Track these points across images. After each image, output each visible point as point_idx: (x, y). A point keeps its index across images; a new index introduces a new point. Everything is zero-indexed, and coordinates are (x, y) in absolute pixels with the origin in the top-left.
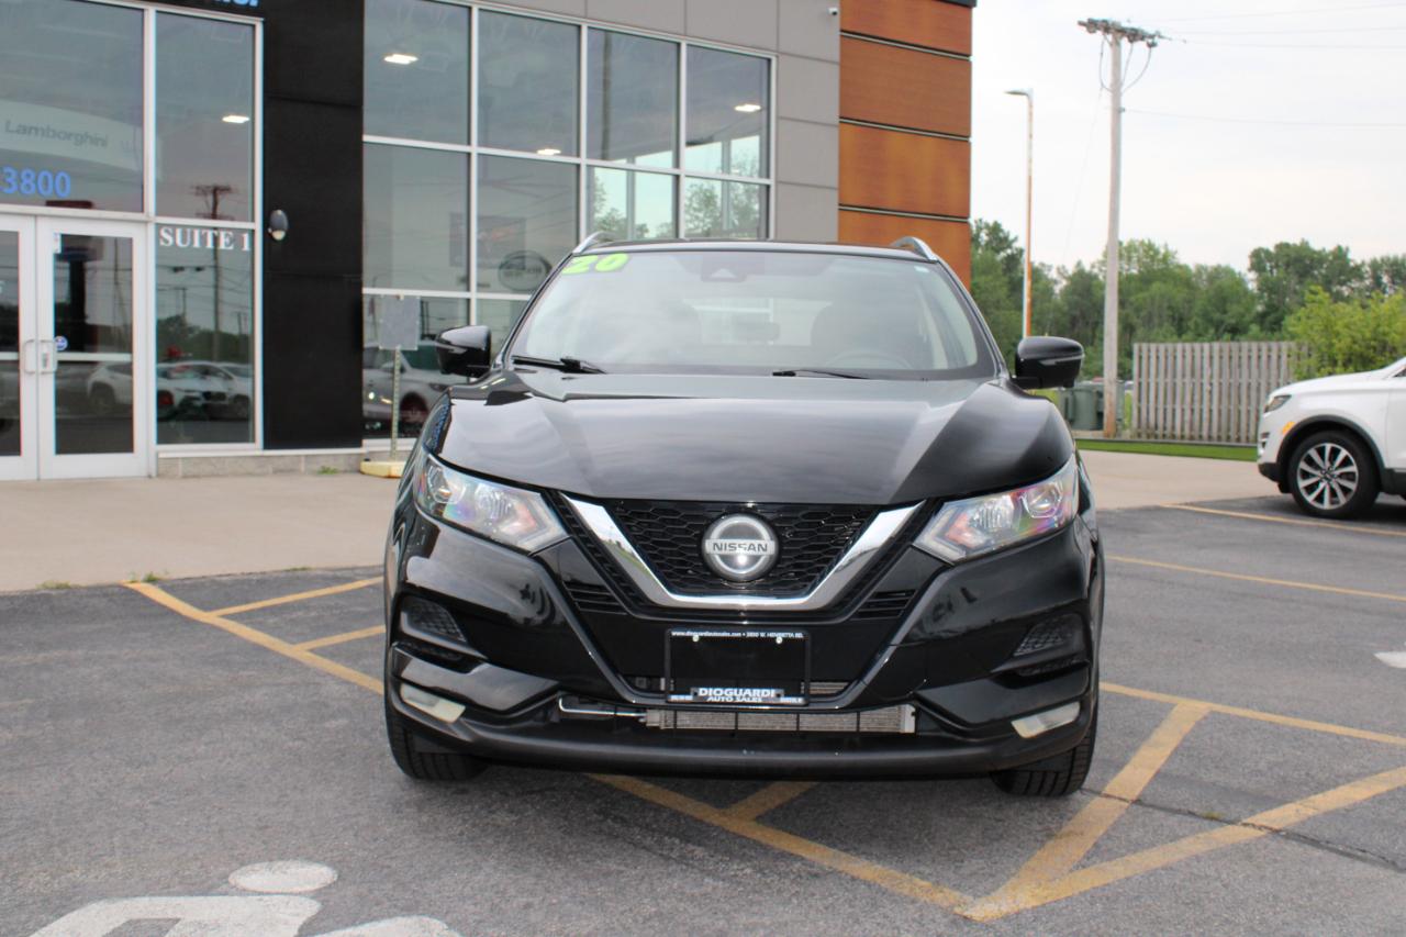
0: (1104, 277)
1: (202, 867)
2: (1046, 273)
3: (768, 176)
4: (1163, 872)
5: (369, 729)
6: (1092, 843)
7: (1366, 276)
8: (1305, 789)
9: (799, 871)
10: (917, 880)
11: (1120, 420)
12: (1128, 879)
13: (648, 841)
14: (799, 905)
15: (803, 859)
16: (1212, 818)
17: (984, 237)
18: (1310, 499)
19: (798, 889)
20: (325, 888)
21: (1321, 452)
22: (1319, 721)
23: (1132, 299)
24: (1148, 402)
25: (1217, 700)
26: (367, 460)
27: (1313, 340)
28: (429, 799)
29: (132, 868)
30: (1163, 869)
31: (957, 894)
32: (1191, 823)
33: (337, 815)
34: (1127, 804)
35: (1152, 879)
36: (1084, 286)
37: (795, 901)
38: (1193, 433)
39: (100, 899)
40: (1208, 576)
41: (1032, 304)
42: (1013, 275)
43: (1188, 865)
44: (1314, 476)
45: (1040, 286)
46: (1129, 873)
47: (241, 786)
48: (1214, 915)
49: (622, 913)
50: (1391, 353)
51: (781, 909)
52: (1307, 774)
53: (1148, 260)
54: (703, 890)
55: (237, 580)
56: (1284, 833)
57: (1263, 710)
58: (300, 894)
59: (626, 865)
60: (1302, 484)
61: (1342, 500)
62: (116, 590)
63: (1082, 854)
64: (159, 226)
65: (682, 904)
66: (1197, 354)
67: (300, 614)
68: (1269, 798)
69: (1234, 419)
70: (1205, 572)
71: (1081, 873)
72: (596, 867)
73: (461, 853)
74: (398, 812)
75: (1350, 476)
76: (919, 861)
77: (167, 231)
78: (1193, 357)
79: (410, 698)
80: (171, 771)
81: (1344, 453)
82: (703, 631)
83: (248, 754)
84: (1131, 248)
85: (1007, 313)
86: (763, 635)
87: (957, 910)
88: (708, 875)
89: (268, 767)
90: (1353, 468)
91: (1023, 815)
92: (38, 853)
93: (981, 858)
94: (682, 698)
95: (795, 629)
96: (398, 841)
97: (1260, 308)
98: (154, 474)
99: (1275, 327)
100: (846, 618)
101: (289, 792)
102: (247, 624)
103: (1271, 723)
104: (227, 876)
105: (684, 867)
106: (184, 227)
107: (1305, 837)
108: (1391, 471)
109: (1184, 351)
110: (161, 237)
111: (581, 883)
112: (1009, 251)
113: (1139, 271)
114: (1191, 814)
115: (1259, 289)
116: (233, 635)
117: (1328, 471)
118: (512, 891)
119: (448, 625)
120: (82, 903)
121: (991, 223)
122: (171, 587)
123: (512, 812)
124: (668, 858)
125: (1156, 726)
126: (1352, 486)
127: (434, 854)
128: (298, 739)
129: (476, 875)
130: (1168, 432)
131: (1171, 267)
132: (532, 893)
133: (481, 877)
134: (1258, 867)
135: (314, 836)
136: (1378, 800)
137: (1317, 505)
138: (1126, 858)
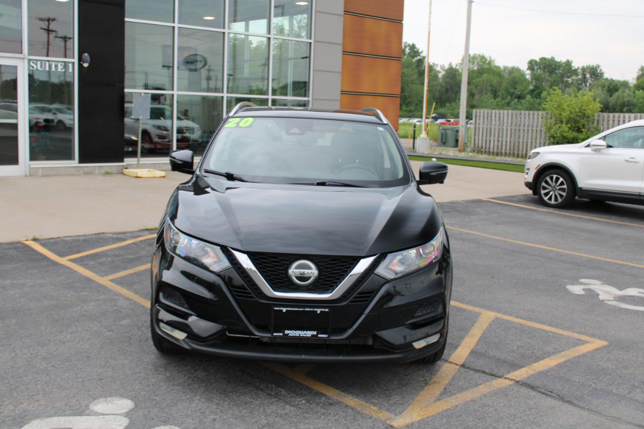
0: (462, 70)
1: (77, 401)
2: (435, 68)
3: (311, 39)
4: (471, 403)
5: (140, 325)
6: (443, 388)
7: (579, 74)
8: (531, 360)
9: (324, 402)
10: (372, 406)
11: (466, 144)
12: (457, 406)
13: (262, 386)
14: (325, 419)
15: (326, 396)
16: (492, 375)
17: (407, 50)
18: (546, 199)
19: (324, 411)
20: (130, 411)
21: (551, 178)
22: (539, 323)
23: (474, 81)
24: (479, 136)
25: (499, 311)
26: (126, 168)
27: (553, 111)
28: (169, 364)
29: (48, 401)
30: (471, 401)
31: (388, 414)
32: (484, 377)
33: (131, 372)
34: (458, 367)
35: (466, 406)
36: (452, 74)
37: (323, 417)
38: (498, 151)
39: (37, 418)
40: (499, 240)
41: (429, 82)
42: (420, 68)
43: (481, 399)
44: (548, 189)
45: (432, 74)
46: (457, 403)
47: (88, 357)
48: (490, 425)
49: (253, 423)
50: (587, 118)
51: (317, 421)
52: (533, 352)
53: (482, 63)
54: (285, 411)
55: (73, 240)
56: (520, 383)
57: (517, 317)
58: (119, 414)
59: (253, 399)
60: (543, 192)
61: (560, 200)
62: (20, 245)
63: (439, 393)
64: (30, 60)
65: (277, 419)
66: (502, 115)
67: (104, 259)
68: (516, 364)
69: (516, 145)
70: (499, 238)
71: (438, 403)
72: (241, 400)
73: (185, 392)
74: (157, 371)
75: (563, 190)
76: (373, 397)
77: (33, 62)
78: (500, 117)
79: (163, 328)
80: (57, 348)
81: (561, 179)
82: (288, 308)
83: (89, 339)
84: (474, 58)
85: (417, 86)
86: (312, 310)
87: (388, 422)
88: (287, 404)
89: (99, 346)
90: (565, 186)
91: (416, 372)
92: (7, 394)
93: (398, 395)
94: (278, 334)
95: (325, 307)
96: (158, 386)
97: (531, 87)
98: (28, 175)
99: (538, 96)
100: (346, 303)
101: (109, 360)
102: (81, 265)
103: (520, 324)
104: (88, 406)
105: (277, 400)
106: (41, 61)
107: (529, 385)
108: (581, 188)
109: (496, 113)
110: (31, 65)
111: (235, 408)
112: (419, 57)
113: (478, 69)
114: (484, 372)
115: (531, 79)
116: (75, 272)
117: (554, 187)
118: (207, 412)
119: (180, 300)
120: (29, 420)
121: (411, 44)
122: (45, 243)
123: (204, 371)
124: (270, 395)
125: (473, 326)
126: (564, 194)
127: (173, 393)
128: (110, 331)
129: (192, 404)
130: (487, 150)
131: (492, 67)
132: (216, 414)
133: (194, 405)
134: (509, 401)
135: (122, 384)
136: (560, 366)
137: (549, 201)
138: (456, 395)
